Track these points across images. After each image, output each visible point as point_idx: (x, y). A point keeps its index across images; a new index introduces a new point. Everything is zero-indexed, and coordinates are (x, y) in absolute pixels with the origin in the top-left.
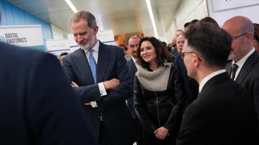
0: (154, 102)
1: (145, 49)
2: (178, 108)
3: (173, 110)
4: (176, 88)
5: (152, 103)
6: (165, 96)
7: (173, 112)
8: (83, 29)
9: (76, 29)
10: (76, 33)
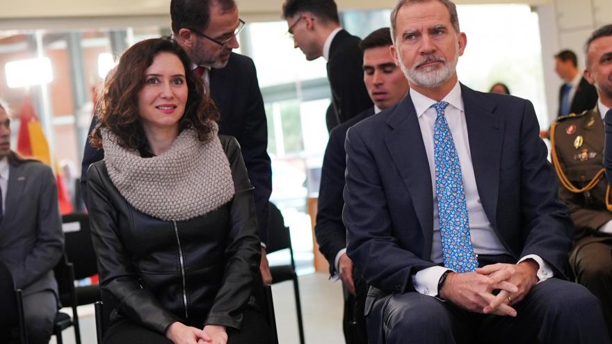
8: (440, 19)
9: (422, 18)
10: (420, 28)
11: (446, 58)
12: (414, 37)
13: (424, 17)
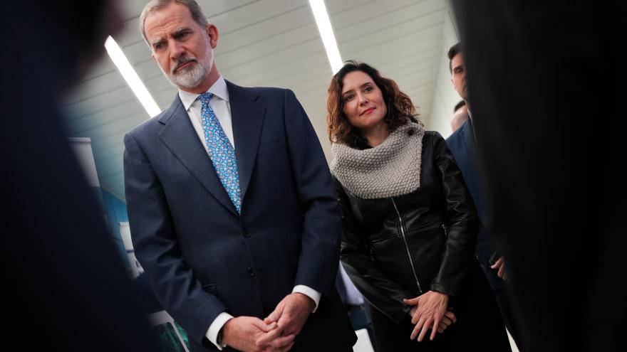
0: (395, 230)
1: (359, 93)
2: (462, 232)
3: (450, 241)
4: (445, 184)
5: (388, 234)
6: (422, 209)
7: (450, 246)
8: (180, 22)
9: (163, 25)
10: (163, 36)
11: (196, 55)
12: (162, 45)
13: (166, 24)
